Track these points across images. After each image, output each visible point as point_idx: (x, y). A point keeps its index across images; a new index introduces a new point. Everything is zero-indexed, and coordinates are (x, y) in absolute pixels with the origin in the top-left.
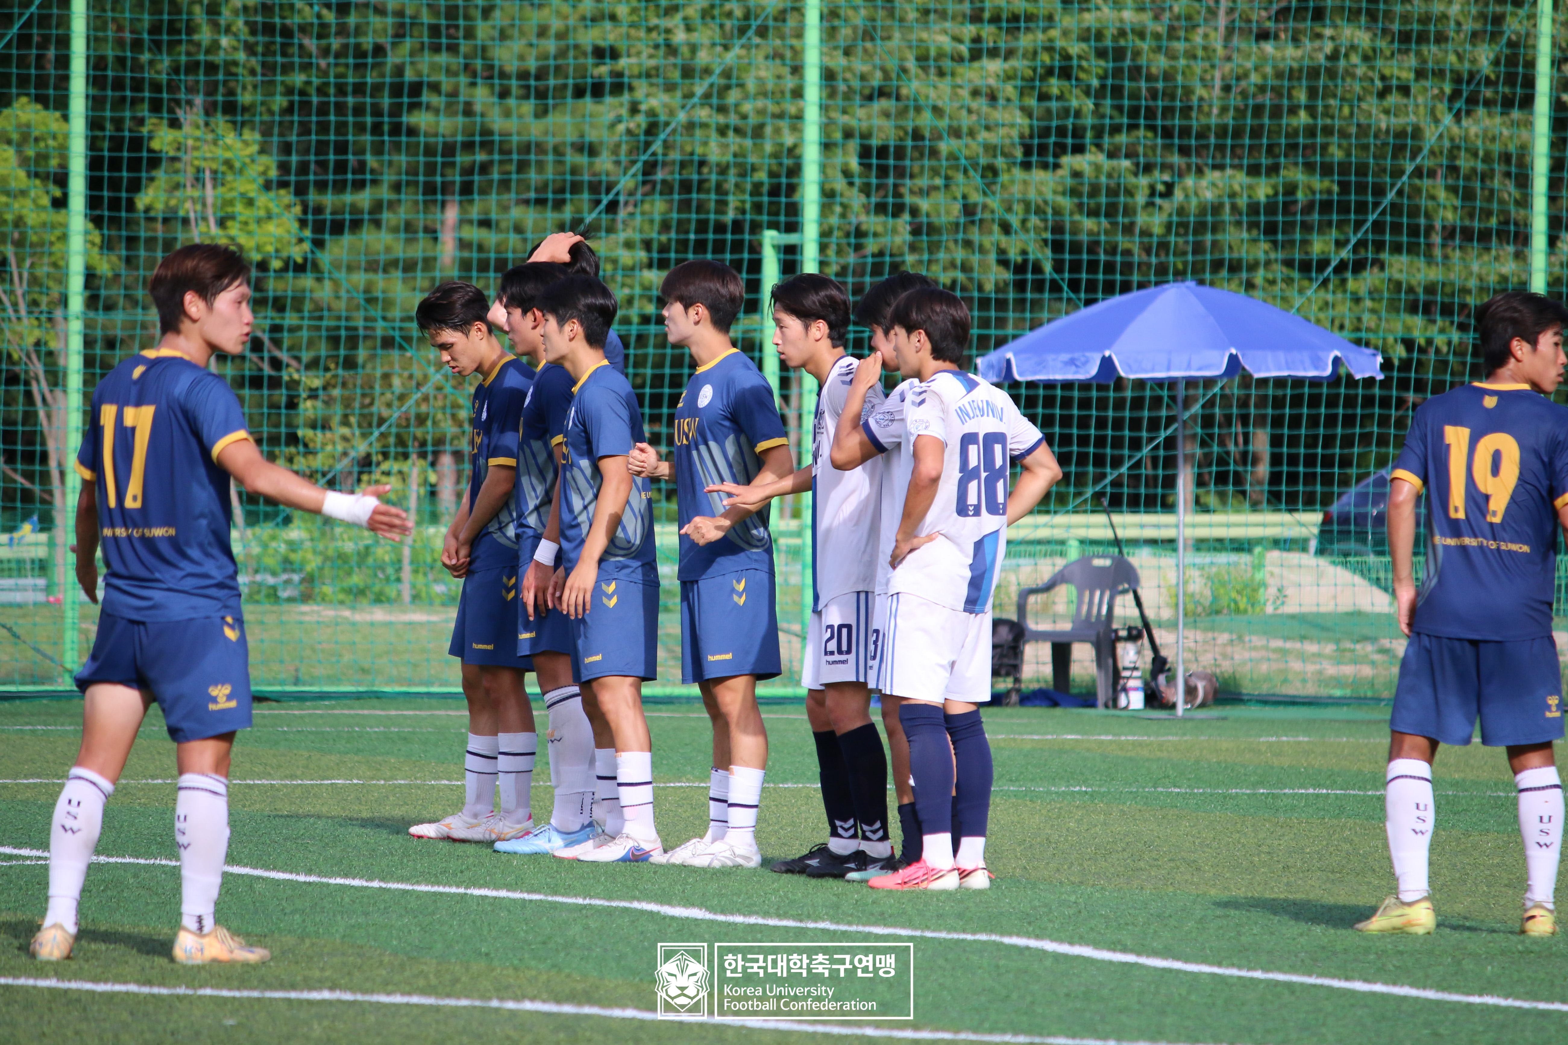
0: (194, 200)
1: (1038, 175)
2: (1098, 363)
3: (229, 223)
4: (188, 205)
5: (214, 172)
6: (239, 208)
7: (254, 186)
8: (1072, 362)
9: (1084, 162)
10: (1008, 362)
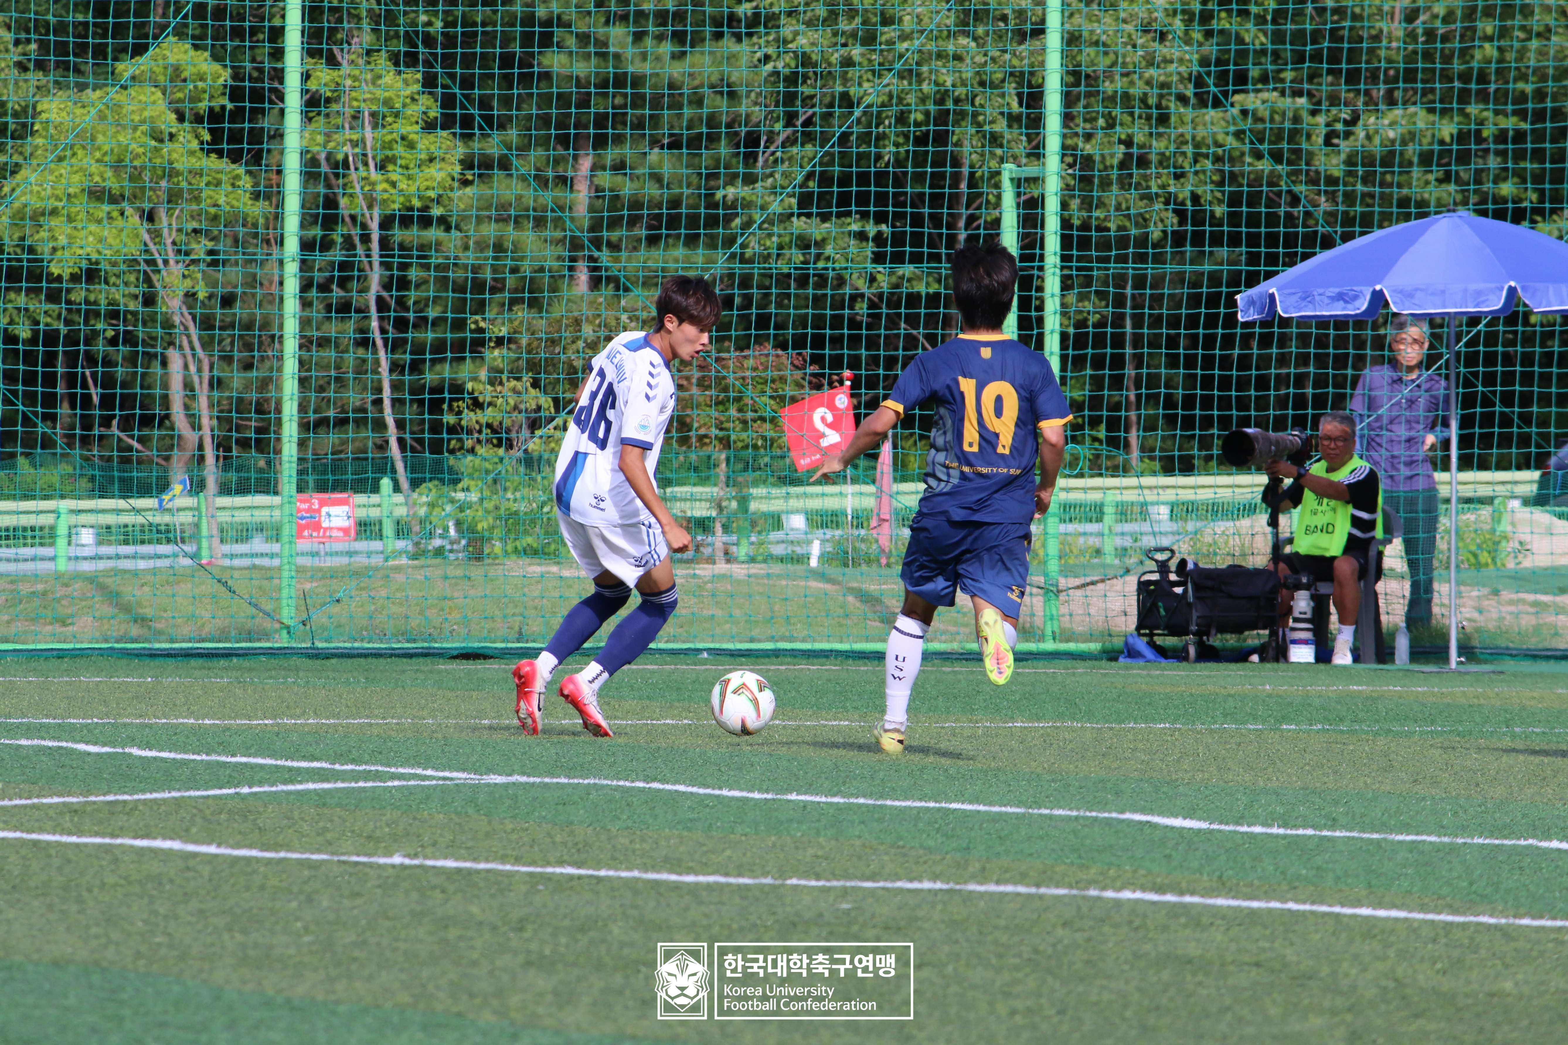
0: (354, 144)
1: (1211, 114)
2: (1368, 297)
3: (390, 167)
4: (347, 148)
5: (373, 115)
6: (399, 150)
7: (417, 128)
8: (1340, 297)
9: (1251, 101)
10: (1272, 296)
